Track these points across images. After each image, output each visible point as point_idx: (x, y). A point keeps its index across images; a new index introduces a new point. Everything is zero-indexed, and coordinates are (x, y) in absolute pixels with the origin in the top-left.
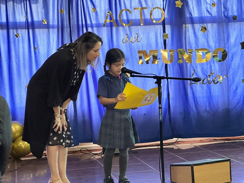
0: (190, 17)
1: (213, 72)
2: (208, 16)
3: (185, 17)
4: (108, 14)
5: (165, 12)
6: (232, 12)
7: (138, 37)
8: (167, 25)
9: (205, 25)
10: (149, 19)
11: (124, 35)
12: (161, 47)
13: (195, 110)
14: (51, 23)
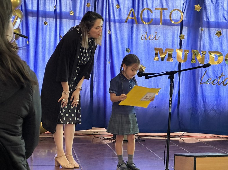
0: (207, 21)
1: (223, 74)
2: (224, 22)
3: (202, 21)
4: (131, 11)
5: (184, 14)
7: (156, 35)
8: (184, 27)
9: (221, 30)
10: (168, 19)
11: (144, 32)
12: (177, 47)
13: (203, 108)
14: (77, 15)
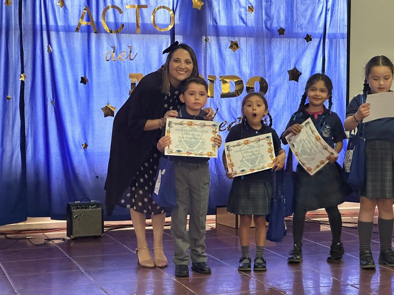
0: (214, 26)
2: (241, 26)
3: (206, 25)
4: (85, 11)
5: (176, 15)
6: (278, 22)
7: (131, 51)
8: (177, 36)
9: (236, 39)
10: (151, 24)
11: (109, 47)
